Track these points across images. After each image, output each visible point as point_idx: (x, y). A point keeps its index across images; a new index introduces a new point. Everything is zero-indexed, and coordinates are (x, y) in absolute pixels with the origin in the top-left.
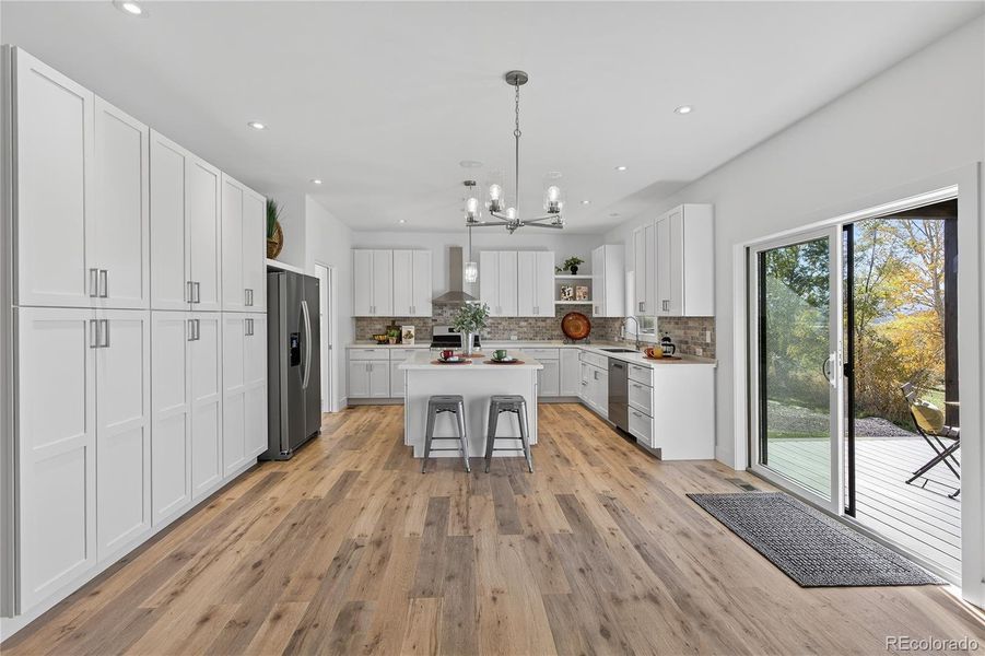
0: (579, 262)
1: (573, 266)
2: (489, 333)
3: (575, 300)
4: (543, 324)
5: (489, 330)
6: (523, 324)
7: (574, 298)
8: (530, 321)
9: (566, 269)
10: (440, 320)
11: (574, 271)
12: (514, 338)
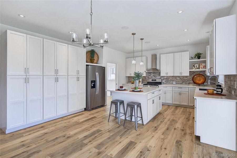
0: (201, 54)
1: (199, 56)
2: (165, 81)
3: (199, 69)
4: (186, 78)
5: (165, 80)
6: (178, 78)
7: (199, 68)
8: (181, 77)
9: (195, 57)
10: (150, 77)
11: (199, 58)
12: (174, 83)
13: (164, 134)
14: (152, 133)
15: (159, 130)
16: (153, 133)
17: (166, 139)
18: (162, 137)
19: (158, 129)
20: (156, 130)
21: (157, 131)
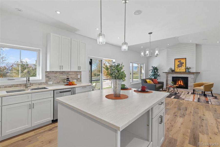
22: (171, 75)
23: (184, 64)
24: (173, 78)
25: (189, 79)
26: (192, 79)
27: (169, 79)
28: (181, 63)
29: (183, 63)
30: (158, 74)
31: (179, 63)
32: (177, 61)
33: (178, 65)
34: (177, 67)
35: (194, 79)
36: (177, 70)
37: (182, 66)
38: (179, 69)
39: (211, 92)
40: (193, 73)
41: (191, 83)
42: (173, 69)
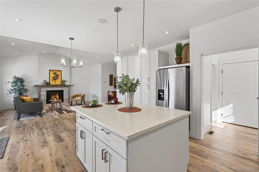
13: (41, 166)
14: (57, 157)
15: (53, 166)
16: (55, 158)
17: (33, 163)
18: (40, 162)
19: (56, 166)
20: (57, 164)
21: (54, 162)
22: (45, 89)
23: (60, 77)
24: (48, 92)
25: (64, 92)
26: (67, 91)
27: (42, 93)
28: (56, 75)
29: (59, 75)
30: (25, 88)
31: (54, 75)
32: (52, 73)
33: (53, 78)
34: (52, 79)
35: (68, 91)
36: (52, 83)
37: (58, 79)
38: (54, 82)
39: (84, 101)
40: (68, 86)
41: (65, 96)
42: (48, 81)
